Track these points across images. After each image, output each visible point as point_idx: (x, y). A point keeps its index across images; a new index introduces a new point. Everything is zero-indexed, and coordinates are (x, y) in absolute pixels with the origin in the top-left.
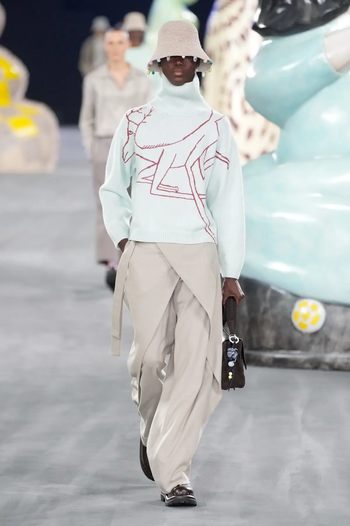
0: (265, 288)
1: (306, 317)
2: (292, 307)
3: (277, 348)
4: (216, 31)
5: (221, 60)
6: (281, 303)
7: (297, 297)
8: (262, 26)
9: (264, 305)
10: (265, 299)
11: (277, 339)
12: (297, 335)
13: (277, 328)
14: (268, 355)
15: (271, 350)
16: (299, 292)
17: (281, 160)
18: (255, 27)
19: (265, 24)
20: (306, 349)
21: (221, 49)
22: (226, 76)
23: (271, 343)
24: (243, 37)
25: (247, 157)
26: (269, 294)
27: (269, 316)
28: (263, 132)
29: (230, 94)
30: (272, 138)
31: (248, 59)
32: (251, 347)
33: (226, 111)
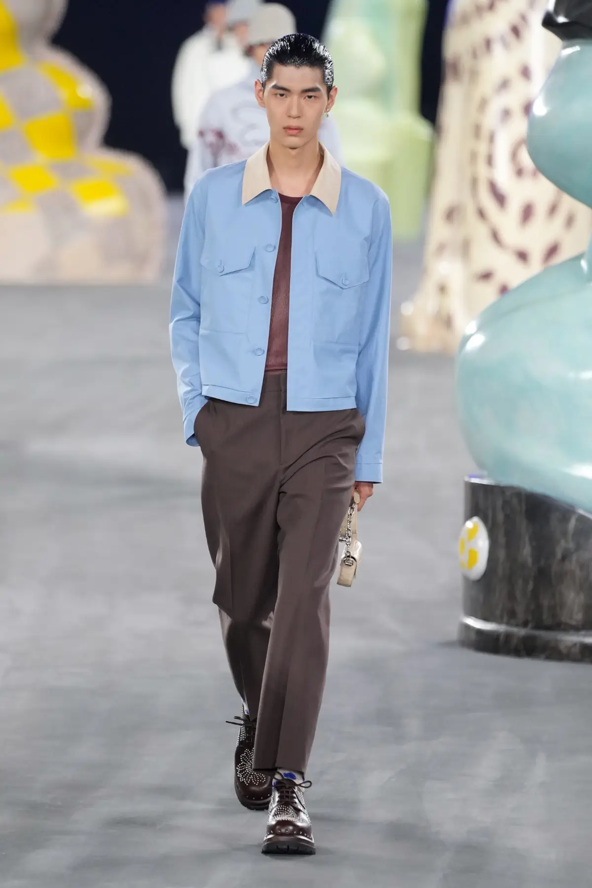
0: (565, 511)
4: (465, 20)
5: (474, 74)
8: (561, 19)
9: (563, 545)
10: (565, 533)
13: (589, 589)
14: (570, 639)
15: (577, 629)
18: (549, 22)
19: (566, 16)
21: (475, 55)
22: (483, 105)
23: (577, 617)
24: (516, 31)
25: (523, 256)
26: (572, 523)
27: (572, 565)
28: (553, 209)
29: (492, 139)
30: (570, 221)
31: (526, 73)
32: (539, 626)
33: (482, 171)
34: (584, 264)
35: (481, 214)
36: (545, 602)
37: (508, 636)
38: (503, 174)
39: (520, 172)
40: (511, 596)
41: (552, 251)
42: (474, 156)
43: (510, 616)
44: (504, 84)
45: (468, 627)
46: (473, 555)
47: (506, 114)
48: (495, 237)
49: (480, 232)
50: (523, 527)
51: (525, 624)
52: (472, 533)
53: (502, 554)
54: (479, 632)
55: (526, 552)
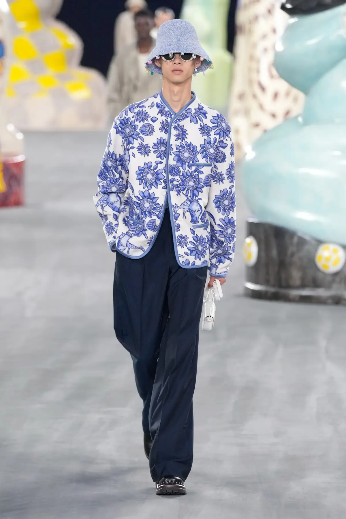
0: (292, 234)
1: (328, 259)
2: (316, 250)
3: (303, 286)
4: (246, 6)
5: (250, 31)
6: (307, 247)
7: (320, 242)
8: (289, 6)
9: (291, 249)
10: (292, 244)
11: (303, 279)
12: (320, 275)
13: (303, 269)
14: (295, 293)
15: (297, 288)
16: (321, 237)
17: (307, 122)
18: (283, 7)
19: (291, 4)
20: (328, 287)
21: (250, 22)
22: (254, 46)
23: (298, 282)
24: (270, 12)
25: (274, 116)
26: (295, 240)
27: (295, 259)
28: (288, 94)
29: (258, 61)
30: (296, 100)
31: (274, 31)
32: (280, 286)
33: (254, 76)
34: (300, 119)
35: (255, 96)
36: (283, 275)
37: (266, 292)
38: (264, 78)
39: (272, 77)
40: (267, 273)
41: (287, 113)
42: (250, 70)
43: (267, 282)
44: (264, 37)
45: (247, 289)
46: (250, 255)
47: (265, 50)
48: (261, 107)
49: (253, 104)
50: (273, 242)
51: (274, 286)
52: (249, 245)
53: (263, 254)
54: (253, 291)
55: (274, 253)
